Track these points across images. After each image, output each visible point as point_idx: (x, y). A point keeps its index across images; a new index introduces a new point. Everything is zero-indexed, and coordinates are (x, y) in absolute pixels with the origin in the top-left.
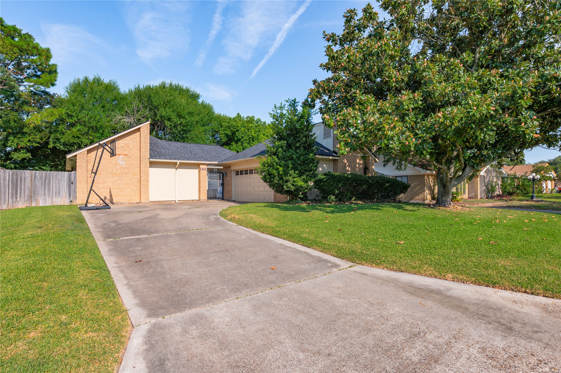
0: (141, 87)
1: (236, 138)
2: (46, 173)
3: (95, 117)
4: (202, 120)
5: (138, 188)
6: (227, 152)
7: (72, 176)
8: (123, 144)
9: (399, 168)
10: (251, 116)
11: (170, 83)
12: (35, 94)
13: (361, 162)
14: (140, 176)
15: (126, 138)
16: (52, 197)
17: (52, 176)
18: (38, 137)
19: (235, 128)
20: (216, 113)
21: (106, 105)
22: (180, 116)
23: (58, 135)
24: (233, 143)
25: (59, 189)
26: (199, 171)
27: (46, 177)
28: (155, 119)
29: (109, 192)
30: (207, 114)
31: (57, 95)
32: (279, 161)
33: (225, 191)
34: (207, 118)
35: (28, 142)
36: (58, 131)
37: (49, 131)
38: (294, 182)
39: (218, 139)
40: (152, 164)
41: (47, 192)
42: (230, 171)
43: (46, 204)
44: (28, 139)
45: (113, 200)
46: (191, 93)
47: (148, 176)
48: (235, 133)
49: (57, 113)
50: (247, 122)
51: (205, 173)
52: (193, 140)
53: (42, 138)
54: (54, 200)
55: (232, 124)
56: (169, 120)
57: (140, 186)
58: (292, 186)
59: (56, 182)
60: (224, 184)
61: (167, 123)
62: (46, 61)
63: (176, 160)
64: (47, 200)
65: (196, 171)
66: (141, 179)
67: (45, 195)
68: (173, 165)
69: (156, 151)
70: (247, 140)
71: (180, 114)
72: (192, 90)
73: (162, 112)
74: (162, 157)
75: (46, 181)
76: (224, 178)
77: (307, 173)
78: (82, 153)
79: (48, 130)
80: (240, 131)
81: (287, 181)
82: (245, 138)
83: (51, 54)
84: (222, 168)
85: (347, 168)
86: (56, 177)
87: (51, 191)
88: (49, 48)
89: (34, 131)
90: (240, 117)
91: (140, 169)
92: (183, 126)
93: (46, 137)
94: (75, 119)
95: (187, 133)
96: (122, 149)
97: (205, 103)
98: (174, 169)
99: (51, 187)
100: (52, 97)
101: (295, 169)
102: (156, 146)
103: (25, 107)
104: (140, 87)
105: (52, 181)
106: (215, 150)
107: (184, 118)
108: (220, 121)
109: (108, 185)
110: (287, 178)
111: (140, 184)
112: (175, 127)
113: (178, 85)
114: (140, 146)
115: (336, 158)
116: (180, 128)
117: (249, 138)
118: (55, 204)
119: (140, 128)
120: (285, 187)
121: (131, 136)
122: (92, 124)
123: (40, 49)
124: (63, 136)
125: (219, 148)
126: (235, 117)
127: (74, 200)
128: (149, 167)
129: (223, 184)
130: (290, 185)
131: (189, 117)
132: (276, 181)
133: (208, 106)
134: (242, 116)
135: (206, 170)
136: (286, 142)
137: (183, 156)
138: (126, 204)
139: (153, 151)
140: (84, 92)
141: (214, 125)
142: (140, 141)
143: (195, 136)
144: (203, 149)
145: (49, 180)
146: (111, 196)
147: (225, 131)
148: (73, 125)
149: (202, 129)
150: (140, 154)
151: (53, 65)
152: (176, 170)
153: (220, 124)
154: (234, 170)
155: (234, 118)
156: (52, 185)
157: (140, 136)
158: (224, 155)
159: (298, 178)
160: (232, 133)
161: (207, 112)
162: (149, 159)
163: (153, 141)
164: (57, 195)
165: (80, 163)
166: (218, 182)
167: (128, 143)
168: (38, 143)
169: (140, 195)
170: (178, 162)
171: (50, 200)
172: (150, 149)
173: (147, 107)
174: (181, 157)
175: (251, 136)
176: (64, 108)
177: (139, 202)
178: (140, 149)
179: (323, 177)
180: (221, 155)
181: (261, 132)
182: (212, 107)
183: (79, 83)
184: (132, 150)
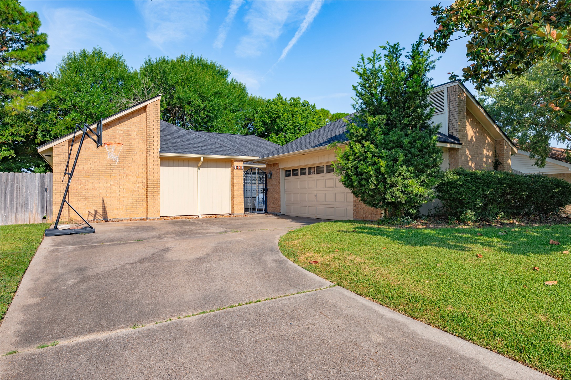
0: (153, 61)
1: (276, 128)
2: (8, 176)
3: (94, 101)
4: (232, 104)
5: (143, 197)
6: (268, 144)
7: (46, 179)
8: (122, 130)
9: (540, 163)
10: (295, 98)
11: (190, 56)
12: (22, 74)
13: (490, 154)
14: (147, 178)
15: (126, 122)
16: (17, 212)
17: (15, 179)
18: (23, 129)
19: (276, 114)
20: (249, 95)
21: (108, 85)
22: (203, 98)
23: (47, 126)
24: (273, 134)
25: (27, 200)
26: (232, 172)
27: (7, 181)
28: (171, 102)
29: (102, 203)
30: (239, 96)
31: (48, 75)
32: (377, 150)
33: (269, 200)
34: (238, 101)
35: (11, 135)
36: (47, 120)
37: (37, 121)
38: (405, 186)
39: (252, 129)
40: (164, 161)
41: (8, 204)
42: (278, 171)
43: (7, 222)
44: (10, 132)
45: (108, 215)
46: (217, 69)
47: (158, 179)
48: (275, 120)
49: (45, 97)
50: (291, 105)
51: (240, 174)
52: (220, 130)
53: (27, 129)
54: (20, 216)
55: (271, 108)
56: (189, 103)
57: (147, 193)
58: (401, 194)
59: (22, 188)
60: (267, 190)
61: (187, 108)
62: (32, 29)
63: (198, 154)
64: (9, 216)
65: (228, 170)
66: (148, 183)
67: (5, 209)
68: (194, 162)
69: (170, 142)
70: (291, 129)
71: (204, 95)
72: (218, 65)
73: (180, 92)
74: (179, 150)
75: (8, 188)
76: (268, 181)
77: (429, 171)
78: (61, 144)
79: (35, 120)
80: (282, 118)
81: (392, 185)
82: (288, 126)
83: (40, 20)
84: (265, 166)
85: (470, 164)
86: (22, 181)
87: (15, 203)
88: (36, 13)
89: (18, 121)
90: (282, 99)
91: (147, 168)
92: (207, 110)
93: (32, 128)
94: (69, 104)
95: (212, 121)
96: (121, 138)
97: (236, 81)
98: (197, 169)
99: (15, 196)
100: (42, 77)
101: (408, 163)
102: (170, 135)
103: (8, 90)
104: (151, 60)
105: (17, 188)
106: (251, 142)
107: (209, 100)
108: (255, 105)
109: (100, 193)
110: (394, 179)
111: (147, 191)
112: (198, 112)
113: (201, 59)
114: (147, 134)
115: (457, 146)
116: (204, 114)
117: (295, 127)
118: (21, 223)
119: (145, 107)
120: (388, 196)
121: (134, 120)
122: (90, 111)
123: (26, 15)
124: (53, 128)
125: (255, 139)
126: (275, 99)
127: (49, 216)
128: (159, 165)
129: (265, 190)
130: (398, 193)
131: (215, 99)
132: (372, 186)
133: (240, 85)
134: (284, 98)
135: (243, 168)
136: (385, 117)
137: (209, 149)
138: (125, 222)
139: (165, 141)
140: (81, 70)
141: (247, 111)
142: (147, 126)
143: (223, 125)
144: (235, 140)
145: (12, 187)
146: (104, 209)
147: (262, 118)
148: (66, 113)
149: (232, 115)
150: (147, 146)
151: (42, 34)
152: (199, 169)
153: (255, 110)
154: (283, 169)
155: (274, 101)
156: (17, 193)
157: (147, 119)
158: (263, 149)
159: (414, 180)
160: (271, 121)
161: (238, 93)
162: (160, 152)
163: (166, 127)
164: (24, 209)
165: (57, 160)
166: (257, 187)
167: (129, 129)
168: (22, 137)
169: (147, 207)
170: (202, 157)
171: (13, 217)
172: (162, 139)
173: (160, 86)
174: (205, 149)
175: (297, 124)
176: (54, 90)
177: (145, 217)
178: (147, 138)
179: (456, 177)
180: (260, 149)
181: (309, 119)
182: (244, 87)
183: (75, 57)
184: (134, 140)
